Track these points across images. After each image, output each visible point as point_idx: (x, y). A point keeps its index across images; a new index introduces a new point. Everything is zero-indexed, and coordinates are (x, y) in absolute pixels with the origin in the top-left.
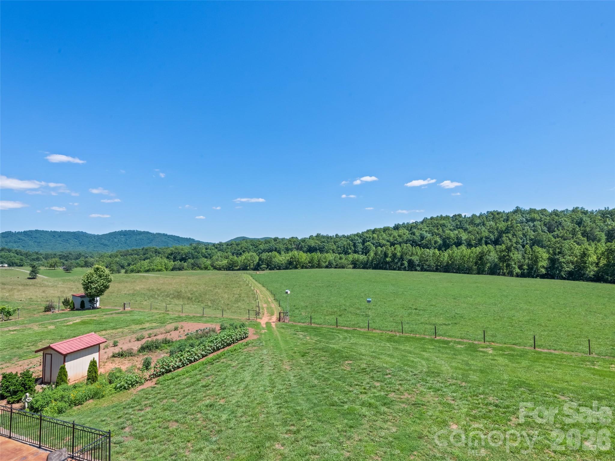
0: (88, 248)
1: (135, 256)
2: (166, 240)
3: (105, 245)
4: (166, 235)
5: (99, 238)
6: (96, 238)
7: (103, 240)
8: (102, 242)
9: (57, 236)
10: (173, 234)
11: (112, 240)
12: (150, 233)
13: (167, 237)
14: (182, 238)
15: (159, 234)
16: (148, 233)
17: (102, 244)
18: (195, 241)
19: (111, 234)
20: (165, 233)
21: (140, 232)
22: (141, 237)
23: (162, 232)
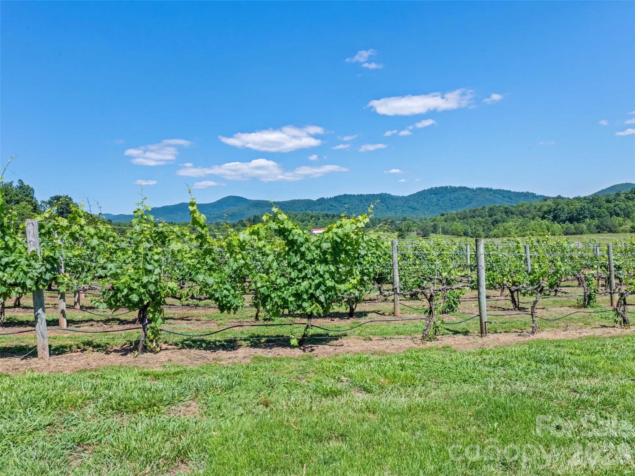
0: (396, 213)
1: (478, 219)
2: (491, 197)
3: (415, 209)
4: (491, 190)
5: (406, 200)
6: (404, 201)
7: (411, 203)
8: (410, 205)
9: (364, 201)
10: (502, 189)
11: (421, 201)
12: (468, 189)
13: (492, 193)
14: (515, 193)
15: (480, 189)
16: (465, 188)
17: (410, 207)
18: (536, 197)
19: (420, 194)
20: (489, 187)
21: (455, 188)
22: (456, 195)
23: (484, 186)
